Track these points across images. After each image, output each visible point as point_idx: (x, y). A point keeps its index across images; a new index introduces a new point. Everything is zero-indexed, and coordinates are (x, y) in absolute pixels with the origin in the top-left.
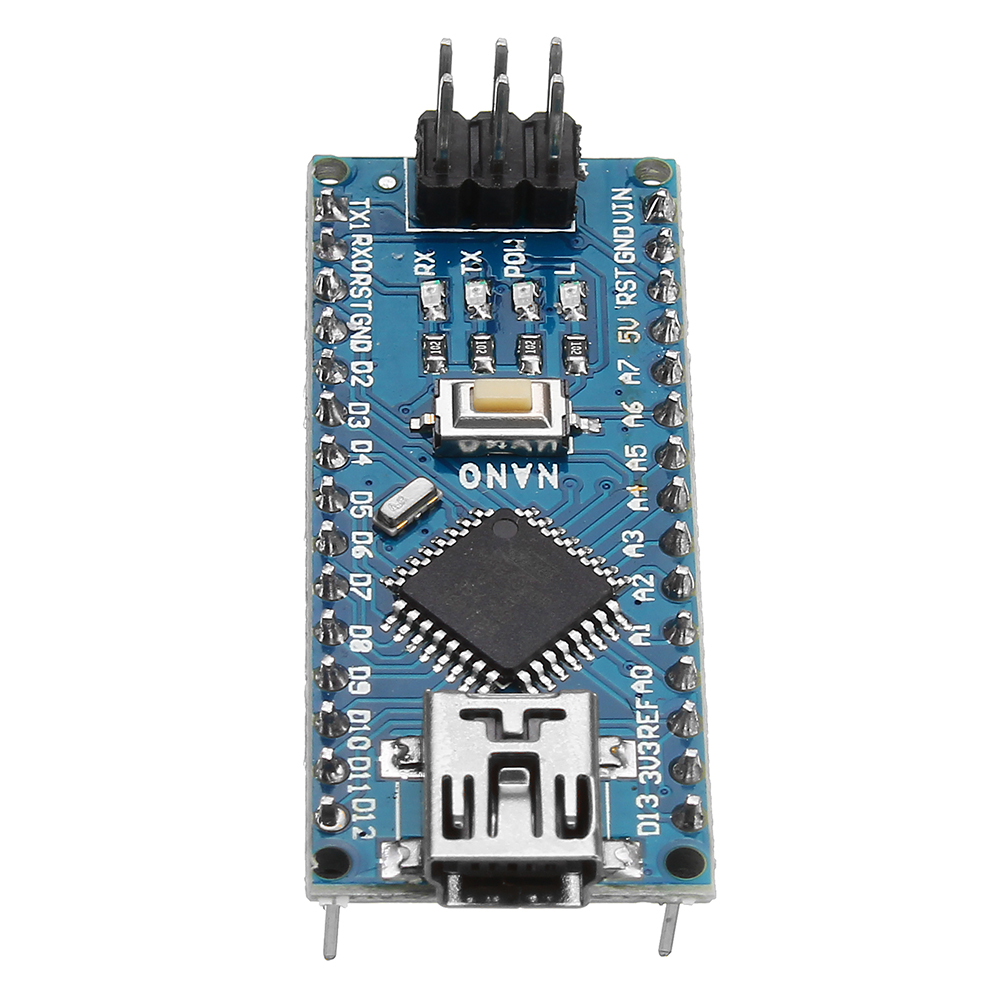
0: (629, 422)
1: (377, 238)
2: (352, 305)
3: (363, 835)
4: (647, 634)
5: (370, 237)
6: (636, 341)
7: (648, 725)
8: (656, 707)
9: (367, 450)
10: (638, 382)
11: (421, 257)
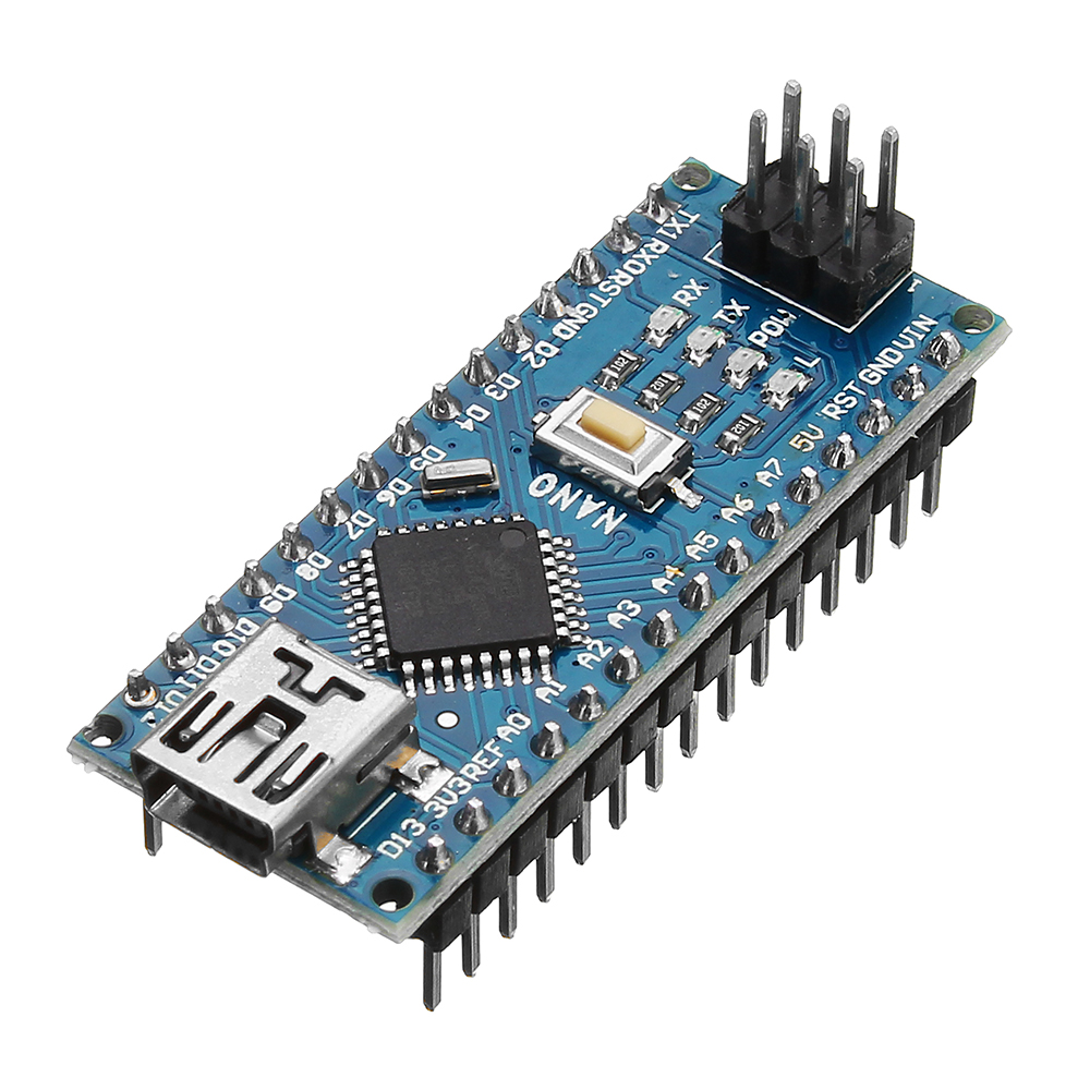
0: (726, 513)
1: (673, 251)
2: (591, 295)
3: (152, 721)
4: (556, 694)
5: (666, 247)
6: (804, 450)
7: (480, 766)
8: (501, 755)
9: (479, 419)
10: (770, 485)
11: (694, 285)
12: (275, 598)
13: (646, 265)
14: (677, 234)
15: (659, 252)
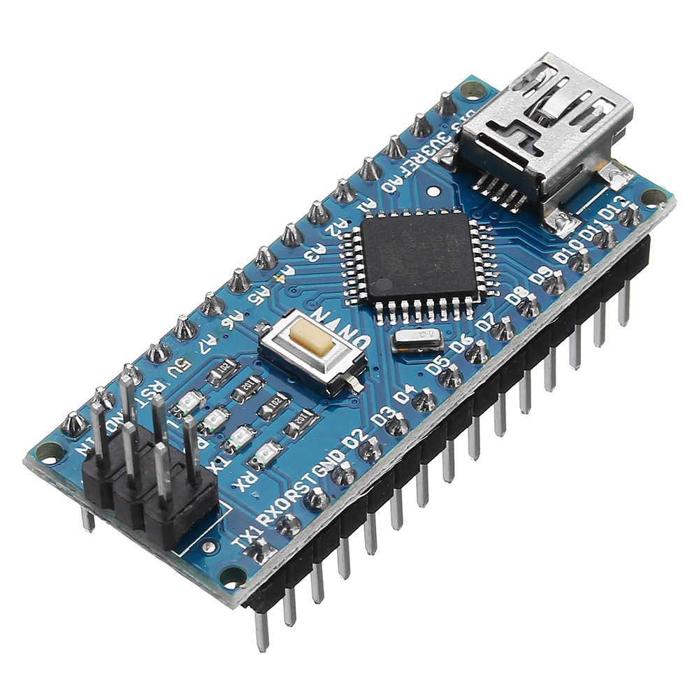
3: (623, 201)
4: (364, 204)
5: (258, 519)
6: (181, 359)
7: (415, 162)
8: (401, 167)
9: (401, 393)
10: (209, 335)
11: (242, 487)
12: (543, 276)
13: (274, 505)
14: (249, 529)
15: (264, 515)
